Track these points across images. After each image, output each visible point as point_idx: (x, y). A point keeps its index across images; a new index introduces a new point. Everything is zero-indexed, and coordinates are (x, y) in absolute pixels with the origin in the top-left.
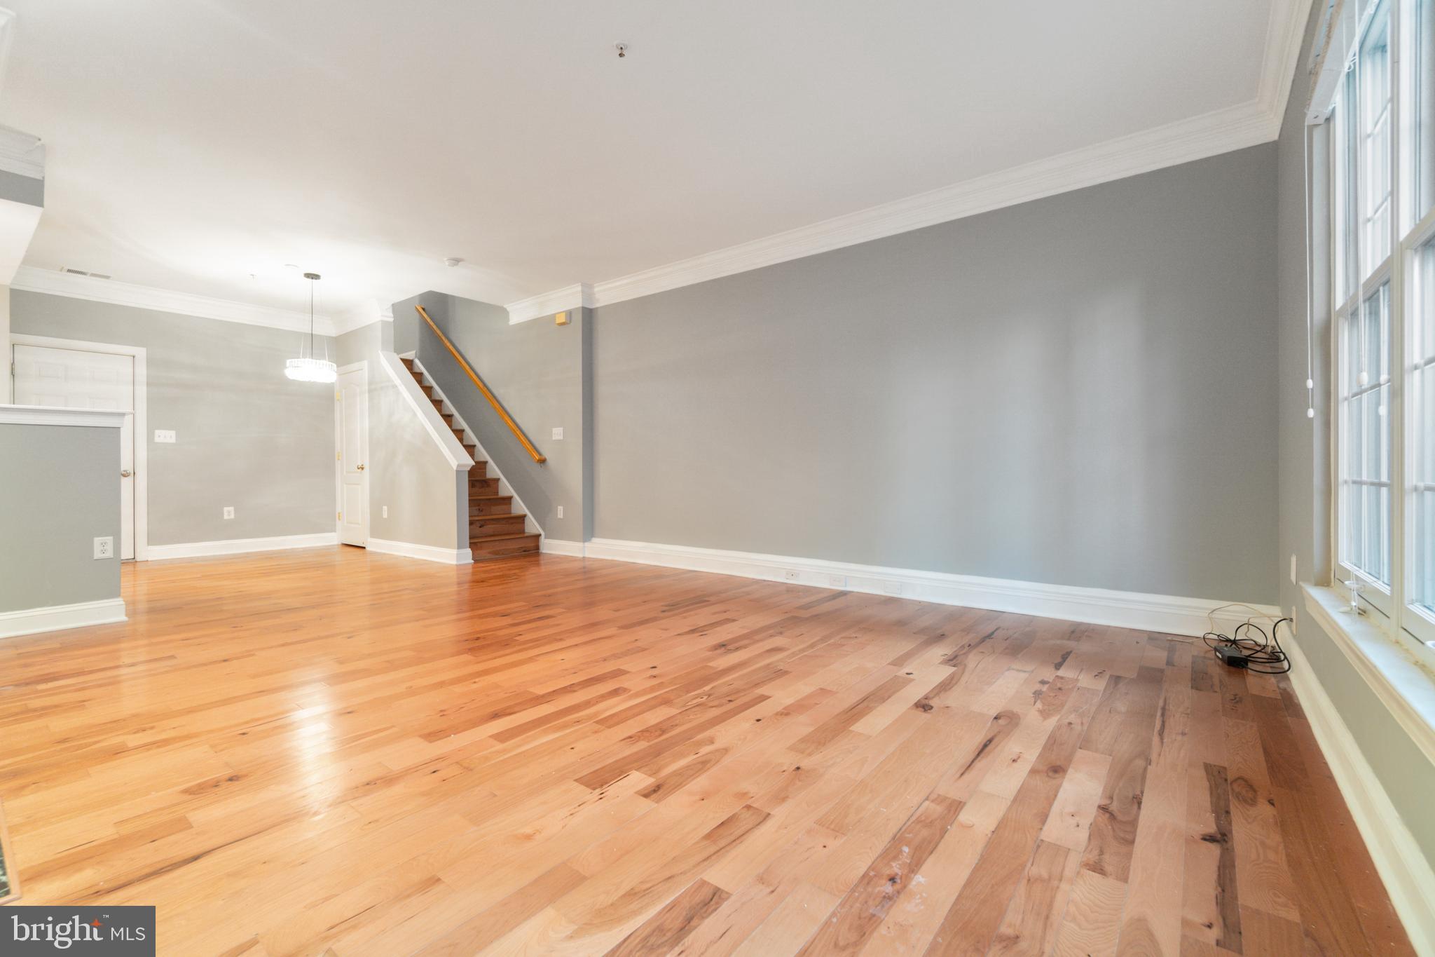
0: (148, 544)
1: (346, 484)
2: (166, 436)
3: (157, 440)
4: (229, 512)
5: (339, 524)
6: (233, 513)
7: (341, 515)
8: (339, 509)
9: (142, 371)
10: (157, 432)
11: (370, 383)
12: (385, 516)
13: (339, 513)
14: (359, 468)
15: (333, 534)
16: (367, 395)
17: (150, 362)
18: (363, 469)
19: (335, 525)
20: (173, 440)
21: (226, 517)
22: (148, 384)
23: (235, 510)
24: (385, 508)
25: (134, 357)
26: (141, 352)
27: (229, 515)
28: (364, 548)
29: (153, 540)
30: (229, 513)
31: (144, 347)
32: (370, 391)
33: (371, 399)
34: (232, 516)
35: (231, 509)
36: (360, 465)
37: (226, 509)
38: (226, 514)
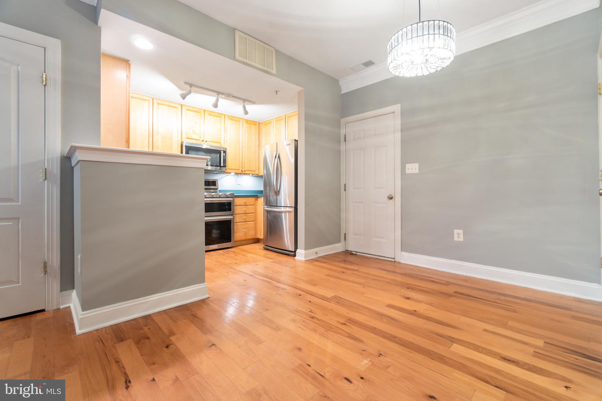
0: (402, 251)
2: (413, 168)
3: (408, 172)
4: (459, 234)
6: (462, 236)
10: (408, 166)
17: (403, 114)
20: (417, 171)
21: (456, 239)
22: (402, 131)
23: (464, 232)
25: (394, 113)
26: (397, 108)
27: (458, 237)
29: (405, 247)
30: (458, 235)
31: (399, 103)
34: (461, 239)
35: (461, 231)
37: (456, 231)
38: (456, 236)
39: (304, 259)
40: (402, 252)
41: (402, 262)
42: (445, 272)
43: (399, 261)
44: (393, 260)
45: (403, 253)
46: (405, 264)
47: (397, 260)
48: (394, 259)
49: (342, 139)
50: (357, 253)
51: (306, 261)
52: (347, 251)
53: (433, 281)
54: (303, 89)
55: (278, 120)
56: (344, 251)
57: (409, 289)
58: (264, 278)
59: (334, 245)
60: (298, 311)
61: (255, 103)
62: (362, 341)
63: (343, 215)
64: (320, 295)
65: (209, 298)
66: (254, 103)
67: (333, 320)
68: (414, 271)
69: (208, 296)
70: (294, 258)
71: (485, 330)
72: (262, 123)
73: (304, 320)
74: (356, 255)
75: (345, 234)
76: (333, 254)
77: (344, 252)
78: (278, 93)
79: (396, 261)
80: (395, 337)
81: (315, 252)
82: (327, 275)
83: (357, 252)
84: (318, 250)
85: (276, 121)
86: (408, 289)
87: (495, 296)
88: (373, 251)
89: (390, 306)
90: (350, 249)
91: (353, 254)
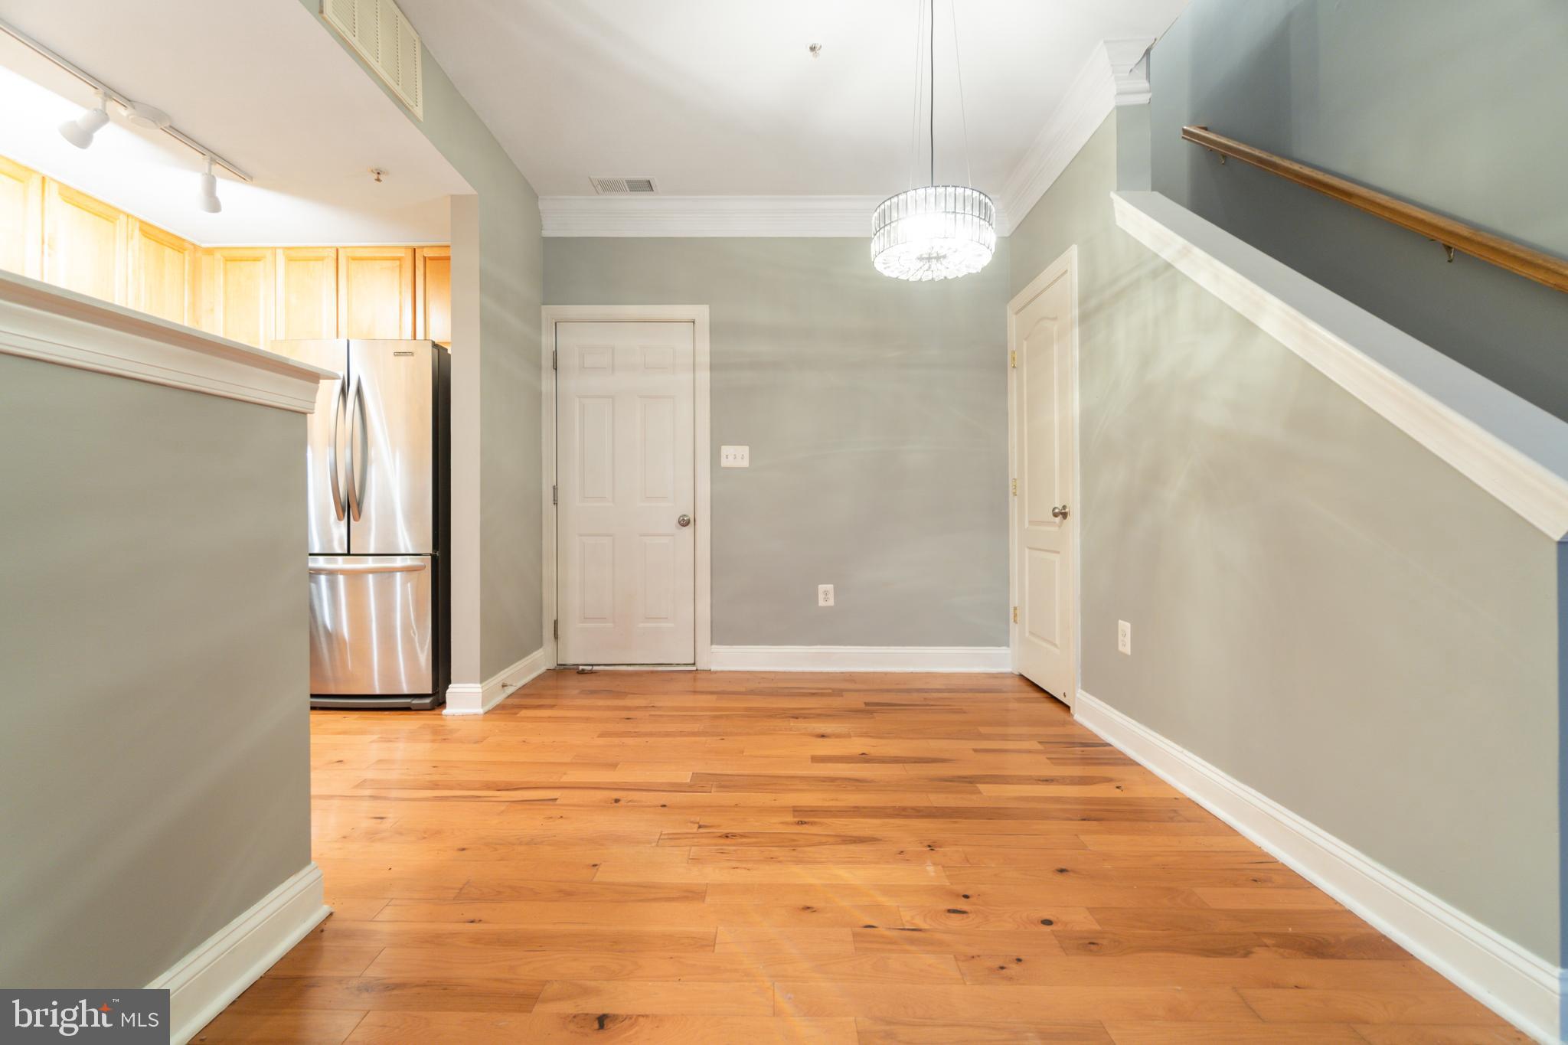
0: (712, 643)
1: (1030, 548)
2: (736, 456)
3: (725, 463)
4: (826, 593)
5: (1014, 630)
6: (831, 596)
7: (1018, 612)
8: (1014, 600)
9: (704, 346)
10: (726, 450)
11: (1083, 300)
12: (1125, 646)
13: (1015, 609)
14: (1055, 515)
15: (1003, 650)
16: (1076, 331)
17: (717, 330)
18: (1065, 515)
19: (1008, 632)
20: (745, 463)
21: (821, 603)
22: (713, 367)
23: (835, 588)
24: (1125, 626)
25: (694, 322)
26: (701, 313)
27: (826, 600)
28: (1067, 708)
29: (722, 634)
30: (826, 595)
31: (707, 304)
32: (1084, 318)
33: (1085, 339)
34: (831, 602)
35: (830, 587)
36: (1059, 505)
37: (822, 588)
38: (821, 596)
39: (480, 711)
40: (713, 646)
41: (713, 668)
42: (803, 673)
43: (706, 668)
44: (694, 668)
45: (716, 648)
46: (722, 672)
47: (700, 666)
48: (694, 664)
49: (547, 362)
50: (595, 668)
51: (486, 713)
52: (562, 667)
53: (813, 694)
54: (475, 193)
55: (297, 256)
56: (552, 668)
57: (799, 720)
58: (430, 791)
59: (529, 657)
60: (671, 837)
61: (251, 178)
62: (873, 838)
63: (548, 571)
64: (662, 784)
65: (331, 914)
66: (244, 175)
67: (775, 824)
68: (759, 683)
69: (323, 911)
70: (441, 715)
71: (975, 750)
72: (210, 251)
73: (718, 849)
74: (591, 672)
75: (556, 623)
76: (533, 680)
77: (554, 670)
78: (381, 177)
79: (699, 669)
80: (904, 809)
81: (501, 684)
82: (602, 735)
83: (592, 665)
84: (505, 676)
85: (290, 260)
86: (797, 718)
87: (915, 695)
88: (641, 655)
89: (816, 759)
90: (572, 658)
91: (583, 672)
